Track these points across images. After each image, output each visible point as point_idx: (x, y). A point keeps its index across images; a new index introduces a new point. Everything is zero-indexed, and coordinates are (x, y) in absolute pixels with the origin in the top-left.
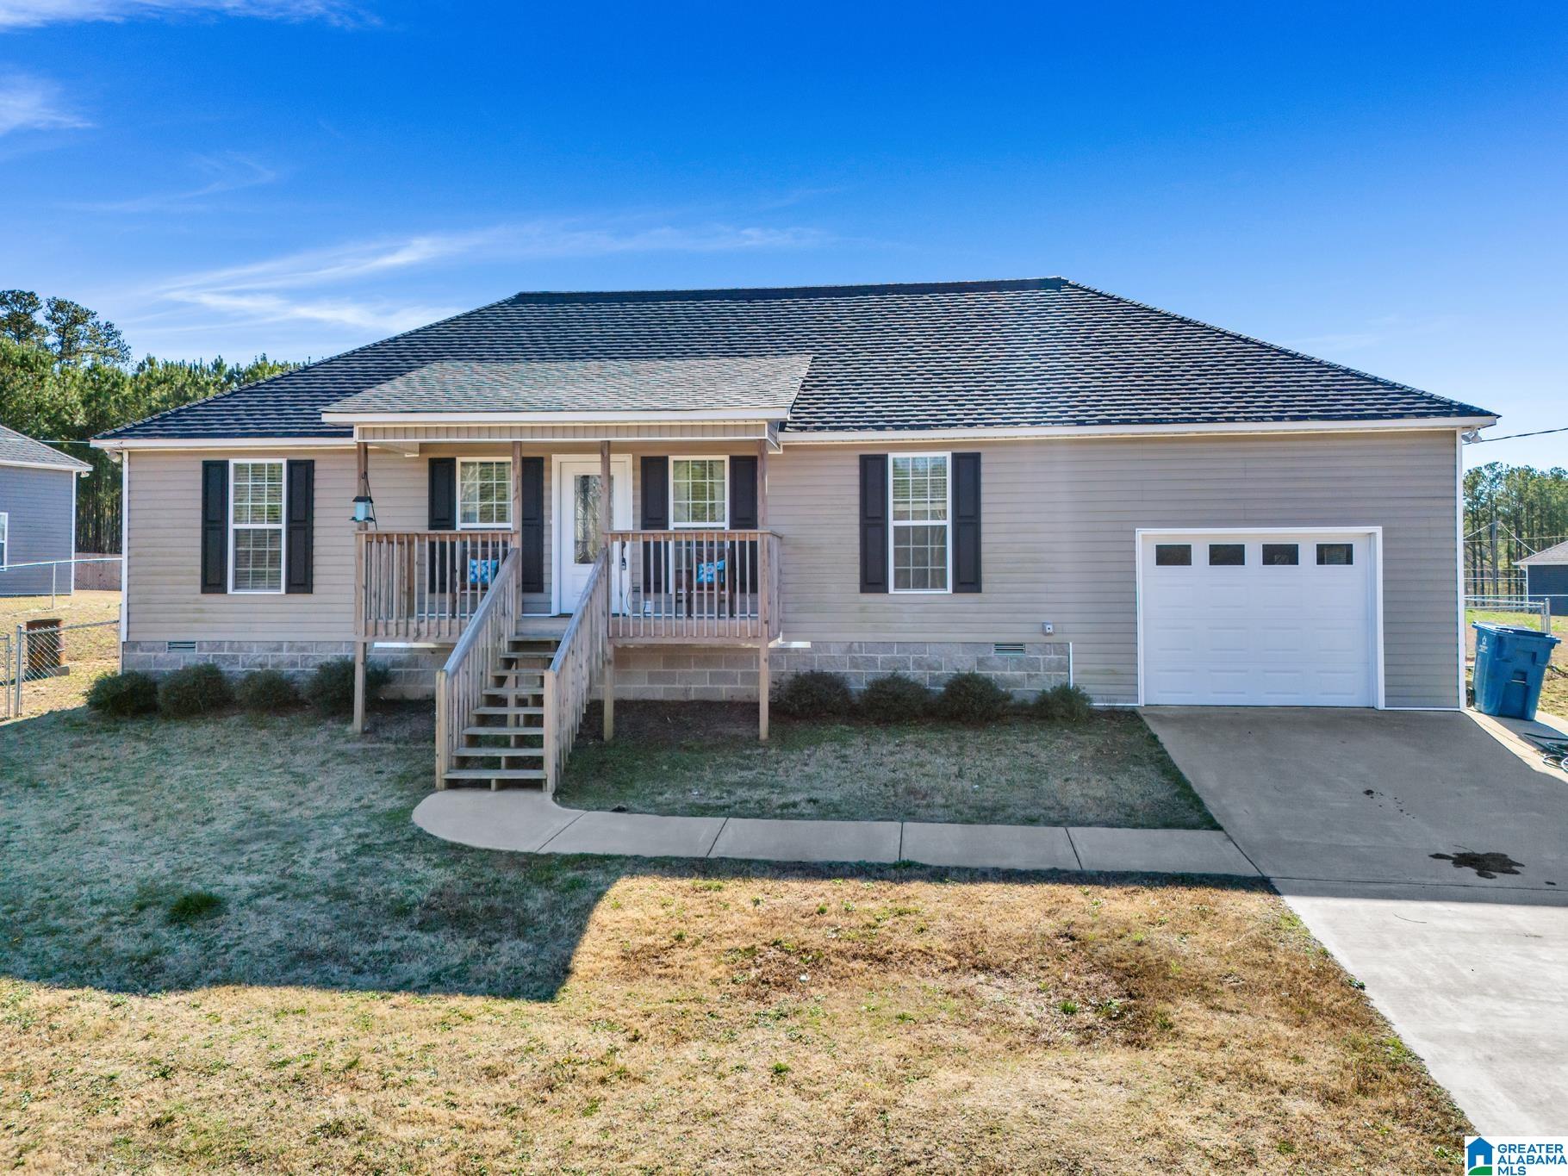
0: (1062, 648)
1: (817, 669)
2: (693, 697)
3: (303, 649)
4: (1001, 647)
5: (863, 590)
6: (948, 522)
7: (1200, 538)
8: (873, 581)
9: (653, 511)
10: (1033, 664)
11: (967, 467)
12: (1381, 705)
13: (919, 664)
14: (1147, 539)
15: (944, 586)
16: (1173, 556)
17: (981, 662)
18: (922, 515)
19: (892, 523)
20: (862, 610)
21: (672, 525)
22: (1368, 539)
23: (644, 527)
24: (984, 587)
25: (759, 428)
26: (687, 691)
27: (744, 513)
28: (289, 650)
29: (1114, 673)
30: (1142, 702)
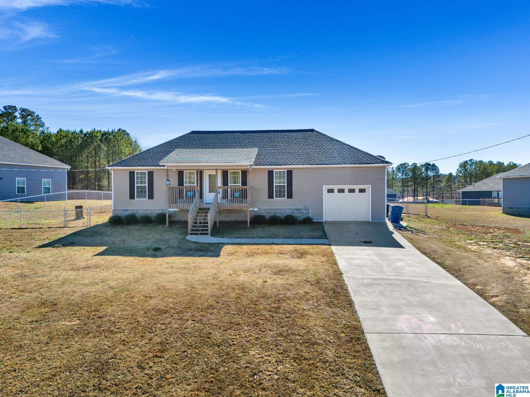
0: (308, 210)
1: (259, 214)
2: (234, 220)
3: (152, 211)
4: (296, 210)
5: (269, 198)
6: (286, 184)
7: (336, 187)
8: (271, 196)
9: (225, 182)
10: (303, 213)
11: (290, 173)
12: (370, 221)
13: (280, 213)
14: (325, 188)
15: (285, 197)
16: (331, 191)
17: (292, 213)
18: (280, 183)
19: (274, 184)
20: (269, 202)
21: (229, 185)
22: (368, 188)
23: (224, 185)
24: (293, 197)
25: (247, 166)
26: (233, 219)
27: (244, 183)
28: (149, 211)
29: (318, 215)
30: (324, 220)
